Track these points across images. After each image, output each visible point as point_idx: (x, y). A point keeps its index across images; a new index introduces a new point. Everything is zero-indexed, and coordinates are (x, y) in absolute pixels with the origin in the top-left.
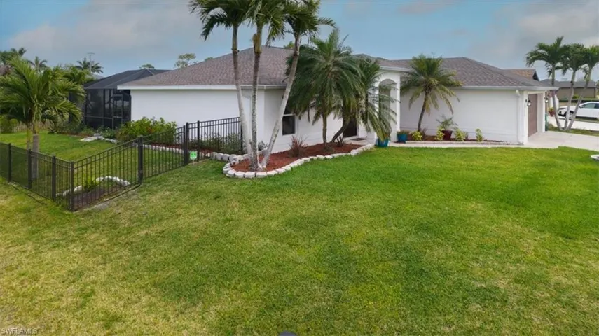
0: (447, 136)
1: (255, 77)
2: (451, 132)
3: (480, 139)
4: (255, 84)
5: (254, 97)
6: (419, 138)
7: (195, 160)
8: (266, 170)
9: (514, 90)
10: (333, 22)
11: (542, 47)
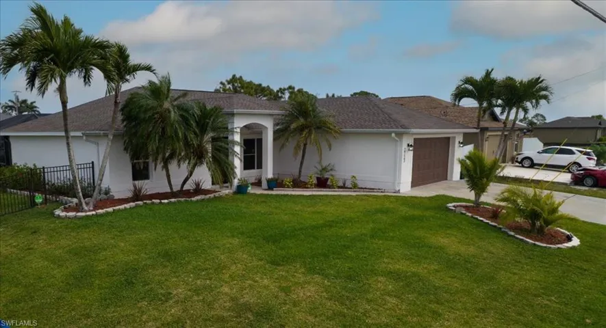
0: (322, 183)
1: (66, 125)
2: (327, 179)
3: (355, 186)
4: (66, 131)
5: (68, 144)
6: (288, 185)
7: (41, 204)
8: (94, 210)
9: (390, 133)
10: (153, 69)
11: (469, 81)
